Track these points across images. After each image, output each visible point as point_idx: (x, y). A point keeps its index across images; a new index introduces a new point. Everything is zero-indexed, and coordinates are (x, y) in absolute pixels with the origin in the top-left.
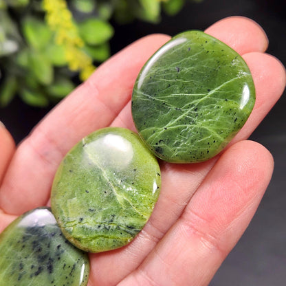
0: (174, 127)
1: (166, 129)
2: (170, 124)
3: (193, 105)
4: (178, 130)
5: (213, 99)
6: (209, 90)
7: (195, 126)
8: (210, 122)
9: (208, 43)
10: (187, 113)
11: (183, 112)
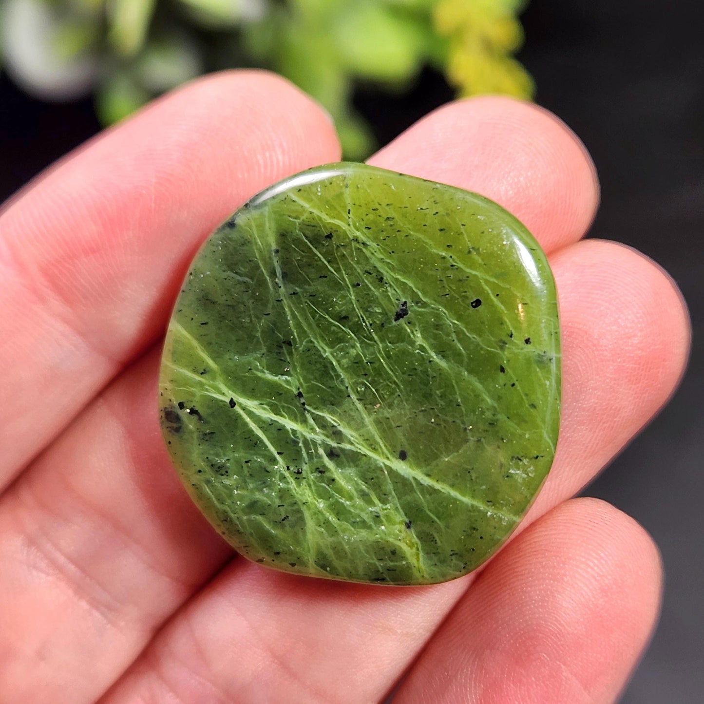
0: (253, 426)
1: (232, 403)
2: (252, 404)
3: (337, 435)
4: (254, 443)
5: (389, 486)
6: (403, 456)
7: (293, 484)
8: (327, 523)
9: (529, 348)
10: (309, 436)
11: (304, 421)
